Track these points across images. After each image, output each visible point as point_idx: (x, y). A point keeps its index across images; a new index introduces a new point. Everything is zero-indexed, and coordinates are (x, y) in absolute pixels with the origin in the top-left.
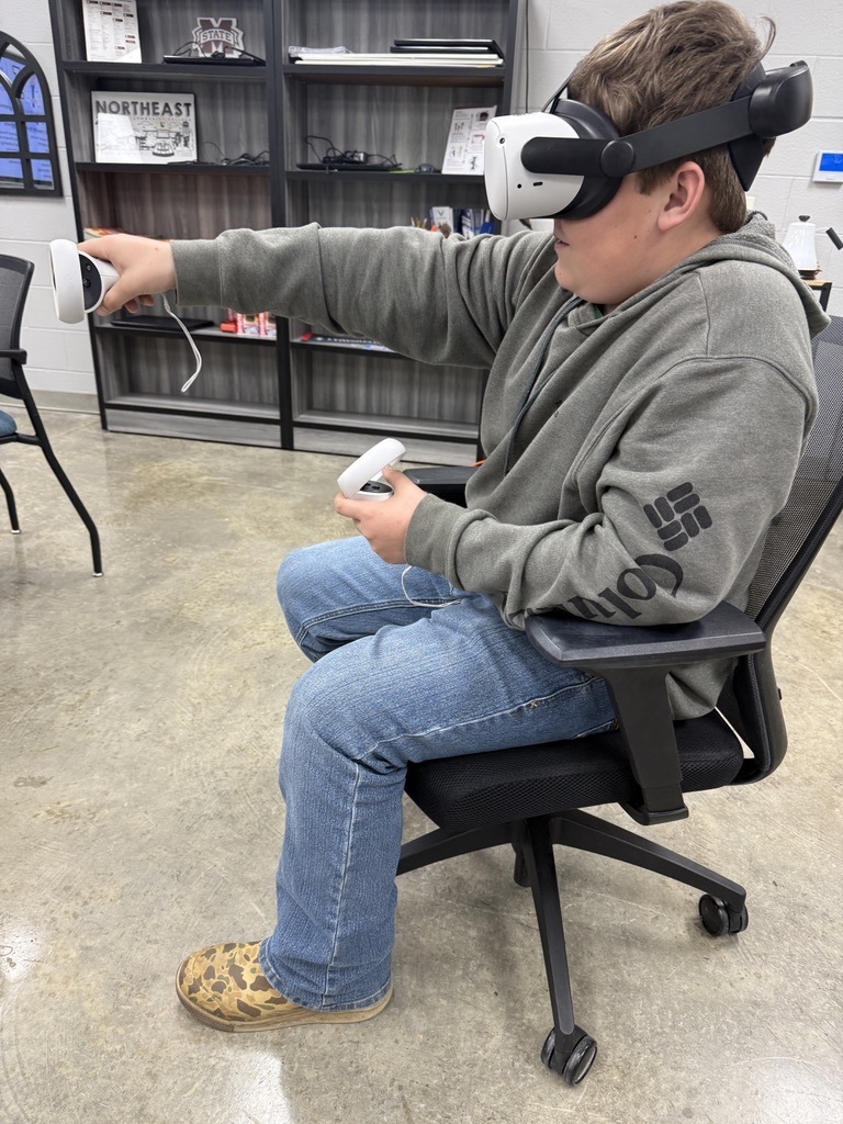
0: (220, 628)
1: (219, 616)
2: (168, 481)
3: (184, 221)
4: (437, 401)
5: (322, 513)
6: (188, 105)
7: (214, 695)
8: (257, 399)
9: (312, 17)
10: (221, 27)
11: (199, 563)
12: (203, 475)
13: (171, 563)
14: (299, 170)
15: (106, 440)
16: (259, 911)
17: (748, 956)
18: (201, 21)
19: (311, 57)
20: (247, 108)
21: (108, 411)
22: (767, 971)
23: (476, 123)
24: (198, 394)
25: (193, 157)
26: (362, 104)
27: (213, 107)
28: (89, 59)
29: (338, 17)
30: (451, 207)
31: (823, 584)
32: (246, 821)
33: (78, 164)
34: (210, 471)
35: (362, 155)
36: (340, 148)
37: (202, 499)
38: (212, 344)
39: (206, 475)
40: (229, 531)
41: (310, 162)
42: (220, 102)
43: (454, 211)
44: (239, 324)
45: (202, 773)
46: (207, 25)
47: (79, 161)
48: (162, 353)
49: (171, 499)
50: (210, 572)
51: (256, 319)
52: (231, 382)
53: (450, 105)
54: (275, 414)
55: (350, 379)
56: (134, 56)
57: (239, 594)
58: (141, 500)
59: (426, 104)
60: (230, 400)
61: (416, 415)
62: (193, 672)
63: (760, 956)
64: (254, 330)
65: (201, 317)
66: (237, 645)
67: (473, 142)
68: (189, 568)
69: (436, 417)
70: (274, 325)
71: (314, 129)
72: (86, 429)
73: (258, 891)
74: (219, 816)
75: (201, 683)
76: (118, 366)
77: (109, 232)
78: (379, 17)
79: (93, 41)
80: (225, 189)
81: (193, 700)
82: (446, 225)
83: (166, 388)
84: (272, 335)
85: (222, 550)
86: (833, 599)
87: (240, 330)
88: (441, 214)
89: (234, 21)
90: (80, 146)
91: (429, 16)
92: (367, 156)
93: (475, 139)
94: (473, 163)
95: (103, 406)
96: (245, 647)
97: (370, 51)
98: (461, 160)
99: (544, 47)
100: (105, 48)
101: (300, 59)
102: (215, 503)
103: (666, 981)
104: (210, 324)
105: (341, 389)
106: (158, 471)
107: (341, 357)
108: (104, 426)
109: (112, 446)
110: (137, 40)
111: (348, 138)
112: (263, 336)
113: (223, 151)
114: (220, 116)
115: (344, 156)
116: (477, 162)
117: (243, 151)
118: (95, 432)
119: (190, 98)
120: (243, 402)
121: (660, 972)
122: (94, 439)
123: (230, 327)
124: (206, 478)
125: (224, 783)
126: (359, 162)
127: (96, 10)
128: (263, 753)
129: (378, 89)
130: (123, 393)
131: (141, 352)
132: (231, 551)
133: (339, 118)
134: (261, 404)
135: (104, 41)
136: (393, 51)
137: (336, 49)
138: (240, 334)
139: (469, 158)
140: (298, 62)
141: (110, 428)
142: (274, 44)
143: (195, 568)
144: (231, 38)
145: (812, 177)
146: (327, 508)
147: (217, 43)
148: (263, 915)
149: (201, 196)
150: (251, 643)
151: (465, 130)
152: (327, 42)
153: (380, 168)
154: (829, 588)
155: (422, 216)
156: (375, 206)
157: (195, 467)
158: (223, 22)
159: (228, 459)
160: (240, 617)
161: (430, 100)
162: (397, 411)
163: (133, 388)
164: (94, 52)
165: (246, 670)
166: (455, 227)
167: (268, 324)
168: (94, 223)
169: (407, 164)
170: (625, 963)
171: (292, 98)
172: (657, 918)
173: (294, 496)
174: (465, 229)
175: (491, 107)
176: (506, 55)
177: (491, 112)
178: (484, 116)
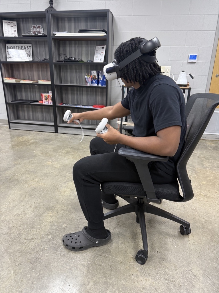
0: (23, 181)
1: (24, 178)
2: (22, 142)
3: (30, 76)
5: (61, 149)
6: (30, 47)
7: (16, 199)
8: (50, 120)
9: (60, 24)
10: (38, 28)
11: (23, 163)
12: (32, 140)
13: (16, 163)
14: (57, 62)
15: (10, 131)
16: (9, 261)
17: (145, 274)
18: (33, 26)
19: (58, 34)
20: (45, 47)
21: (11, 124)
22: (149, 278)
23: (101, 50)
24: (35, 119)
25: (32, 60)
26: (73, 45)
27: (36, 47)
28: (4, 36)
29: (67, 25)
30: (96, 71)
31: (190, 167)
32: (14, 235)
33: (2, 62)
34: (34, 139)
35: (74, 58)
36: (68, 57)
37: (30, 146)
38: (38, 106)
39: (33, 140)
40: (34, 154)
41: (61, 60)
42: (38, 46)
43: (97, 72)
44: (44, 101)
45: (6, 221)
46: (34, 27)
47: (2, 61)
48: (25, 109)
49: (22, 146)
50: (25, 166)
51: (48, 100)
52: (43, 116)
53: (95, 45)
54: (53, 124)
56: (16, 34)
57: (31, 172)
58: (14, 147)
60: (43, 121)
62: (12, 193)
63: (148, 274)
64: (47, 102)
65: (35, 100)
66: (26, 185)
68: (20, 165)
70: (52, 101)
71: (62, 52)
72: (5, 129)
73: (11, 255)
74: (7, 233)
75: (14, 196)
76: (14, 112)
77: (10, 78)
78: (77, 24)
79: (5, 31)
80: (40, 67)
81: (10, 201)
82: (95, 75)
83: (26, 118)
84: (52, 104)
85: (31, 160)
87: (44, 103)
88: (94, 73)
89: (41, 26)
90: (3, 57)
91: (89, 24)
92: (75, 58)
93: (101, 53)
94: (101, 59)
95: (9, 123)
96: (28, 186)
97: (75, 33)
98: (98, 59)
99: (118, 30)
100: (8, 33)
101: (56, 35)
102: (33, 147)
103: (119, 282)
104: (37, 101)
106: (21, 139)
108: (10, 128)
109: (12, 133)
110: (17, 31)
111: (70, 54)
112: (50, 104)
113: (39, 58)
114: (38, 49)
115: (69, 58)
116: (102, 59)
117: (44, 58)
118: (7, 129)
119: (31, 45)
120: (46, 121)
121: (118, 279)
122: (7, 131)
123: (41, 102)
124: (33, 141)
125: (11, 224)
126: (73, 60)
127: (6, 24)
128: (24, 216)
129: (77, 42)
130: (15, 119)
131: (20, 109)
132: (33, 160)
133: (68, 49)
134: (51, 121)
135: (8, 32)
136: (79, 32)
137: (65, 32)
138: (44, 104)
139: (100, 58)
140: (55, 36)
141: (11, 128)
142: (49, 31)
143: (22, 164)
144: (40, 30)
145: (188, 61)
146: (63, 148)
147: (37, 31)
148: (10, 262)
149: (34, 69)
150: (30, 185)
151: (99, 51)
152: (63, 30)
153: (78, 61)
154: (192, 168)
155: (90, 73)
156: (78, 71)
157: (30, 138)
158: (38, 26)
159: (40, 135)
160: (29, 178)
161: (90, 44)
163: (18, 118)
164: (5, 34)
165: (27, 192)
166: (97, 76)
167: (51, 101)
168: (7, 76)
169: (85, 60)
170: (109, 276)
171: (55, 45)
172: (121, 262)
173: (55, 145)
174: (100, 76)
175: (105, 45)
176: (107, 33)
177: (105, 46)
178: (103, 48)
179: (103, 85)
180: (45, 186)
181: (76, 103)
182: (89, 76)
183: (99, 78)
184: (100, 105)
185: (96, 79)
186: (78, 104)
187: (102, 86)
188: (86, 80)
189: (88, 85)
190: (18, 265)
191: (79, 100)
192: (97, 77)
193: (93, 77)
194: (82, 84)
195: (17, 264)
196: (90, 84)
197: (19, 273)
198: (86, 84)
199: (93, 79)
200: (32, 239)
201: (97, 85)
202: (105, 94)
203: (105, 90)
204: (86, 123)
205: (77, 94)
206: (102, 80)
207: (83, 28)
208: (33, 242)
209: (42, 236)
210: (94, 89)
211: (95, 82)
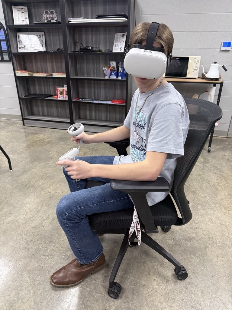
0: (40, 187)
1: (40, 183)
2: (37, 141)
3: (43, 67)
4: (114, 116)
6: (43, 35)
7: (33, 209)
8: (65, 116)
9: (75, 9)
10: (50, 13)
11: (39, 166)
12: (47, 139)
13: (31, 167)
14: (72, 53)
15: (25, 128)
16: (28, 280)
17: (169, 299)
18: (45, 12)
19: (74, 21)
20: (59, 35)
21: (24, 120)
22: (174, 305)
23: (121, 37)
24: (49, 115)
25: (45, 50)
26: (90, 33)
27: (50, 35)
28: (15, 24)
29: (82, 8)
30: (115, 61)
31: (219, 172)
32: (32, 250)
34: (50, 137)
35: (90, 47)
36: (85, 46)
37: (45, 146)
38: (53, 102)
39: (48, 139)
40: (50, 156)
41: (76, 50)
42: (51, 34)
43: (116, 63)
44: (58, 96)
45: (23, 234)
46: (47, 13)
47: (13, 52)
48: (39, 104)
49: (37, 146)
50: (41, 170)
51: (63, 94)
52: (58, 111)
53: (115, 32)
54: (69, 120)
55: (90, 110)
56: (27, 22)
57: (48, 176)
58: (29, 147)
59: (108, 32)
60: (58, 116)
61: (109, 120)
62: (29, 201)
63: (173, 300)
64: (62, 97)
65: (49, 94)
66: (43, 193)
67: (121, 43)
68: (36, 168)
69: (114, 121)
70: (67, 96)
71: (77, 40)
72: (19, 125)
73: (30, 273)
74: (25, 248)
75: (30, 205)
76: (27, 108)
77: (23, 71)
78: (94, 8)
79: (16, 19)
80: (54, 58)
81: (27, 211)
82: (114, 67)
83: (41, 114)
84: (67, 99)
85: (47, 162)
86: (221, 177)
87: (59, 98)
88: (113, 63)
89: (54, 11)
90: (14, 48)
91: (108, 7)
92: (92, 48)
93: (121, 42)
94: (121, 49)
95: (23, 119)
96: (45, 193)
97: (91, 18)
98: (117, 48)
99: (141, 14)
100: (19, 21)
101: (71, 21)
102: (49, 148)
103: (142, 308)
104: (51, 96)
105: (88, 113)
106: (35, 138)
107: (88, 105)
108: (24, 125)
109: (26, 130)
110: (28, 18)
111: (87, 43)
112: (65, 99)
113: (53, 47)
114: (52, 38)
115: (85, 48)
116: (122, 49)
117: (58, 47)
118: (21, 126)
119: (43, 33)
120: (62, 117)
121: (141, 304)
122: (21, 128)
123: (56, 97)
124: (48, 140)
125: (29, 238)
126: (89, 50)
127: (16, 10)
128: (42, 228)
129: (94, 29)
130: (29, 115)
131: (34, 103)
132: (49, 163)
133: (84, 37)
135: (19, 19)
136: (96, 18)
137: (81, 18)
138: (59, 99)
139: (120, 47)
140: (70, 22)
141: (25, 125)
142: (63, 17)
143: (38, 168)
144: (53, 16)
145: (221, 49)
147: (50, 17)
148: (29, 281)
149: (48, 60)
150: (47, 192)
151: (118, 39)
152: (79, 16)
153: (95, 51)
154: (221, 173)
155: (108, 64)
156: (95, 61)
157: (46, 137)
158: (51, 11)
159: (56, 134)
160: (46, 184)
161: (109, 31)
162: (104, 118)
163: (32, 114)
164: (16, 22)
165: (44, 201)
166: (117, 67)
167: (66, 96)
168: (19, 69)
169: (103, 49)
170: (131, 301)
171: (70, 32)
172: (144, 285)
173: (71, 145)
174: (119, 68)
175: (125, 32)
176: (128, 18)
177: (126, 34)
178: (123, 35)
179: (123, 78)
180: (62, 193)
181: (93, 98)
182: (107, 67)
183: (118, 69)
184: (120, 99)
185: (116, 70)
186: (95, 99)
187: (121, 78)
188: (105, 72)
189: (107, 78)
190: (38, 284)
191: (96, 94)
192: (116, 69)
193: (112, 68)
194: (100, 77)
195: (36, 284)
196: (108, 77)
197: (39, 293)
198: (104, 77)
199: (112, 71)
200: (51, 255)
201: (116, 77)
202: (125, 87)
203: (125, 83)
204: (104, 120)
205: (94, 88)
206: (121, 72)
207: (101, 14)
208: (52, 259)
209: (61, 252)
210: (113, 82)
211: (114, 75)
